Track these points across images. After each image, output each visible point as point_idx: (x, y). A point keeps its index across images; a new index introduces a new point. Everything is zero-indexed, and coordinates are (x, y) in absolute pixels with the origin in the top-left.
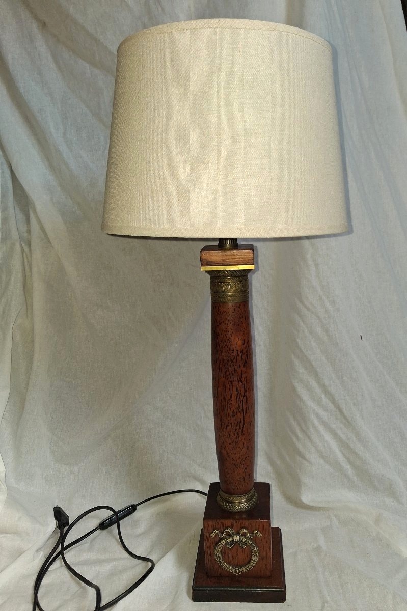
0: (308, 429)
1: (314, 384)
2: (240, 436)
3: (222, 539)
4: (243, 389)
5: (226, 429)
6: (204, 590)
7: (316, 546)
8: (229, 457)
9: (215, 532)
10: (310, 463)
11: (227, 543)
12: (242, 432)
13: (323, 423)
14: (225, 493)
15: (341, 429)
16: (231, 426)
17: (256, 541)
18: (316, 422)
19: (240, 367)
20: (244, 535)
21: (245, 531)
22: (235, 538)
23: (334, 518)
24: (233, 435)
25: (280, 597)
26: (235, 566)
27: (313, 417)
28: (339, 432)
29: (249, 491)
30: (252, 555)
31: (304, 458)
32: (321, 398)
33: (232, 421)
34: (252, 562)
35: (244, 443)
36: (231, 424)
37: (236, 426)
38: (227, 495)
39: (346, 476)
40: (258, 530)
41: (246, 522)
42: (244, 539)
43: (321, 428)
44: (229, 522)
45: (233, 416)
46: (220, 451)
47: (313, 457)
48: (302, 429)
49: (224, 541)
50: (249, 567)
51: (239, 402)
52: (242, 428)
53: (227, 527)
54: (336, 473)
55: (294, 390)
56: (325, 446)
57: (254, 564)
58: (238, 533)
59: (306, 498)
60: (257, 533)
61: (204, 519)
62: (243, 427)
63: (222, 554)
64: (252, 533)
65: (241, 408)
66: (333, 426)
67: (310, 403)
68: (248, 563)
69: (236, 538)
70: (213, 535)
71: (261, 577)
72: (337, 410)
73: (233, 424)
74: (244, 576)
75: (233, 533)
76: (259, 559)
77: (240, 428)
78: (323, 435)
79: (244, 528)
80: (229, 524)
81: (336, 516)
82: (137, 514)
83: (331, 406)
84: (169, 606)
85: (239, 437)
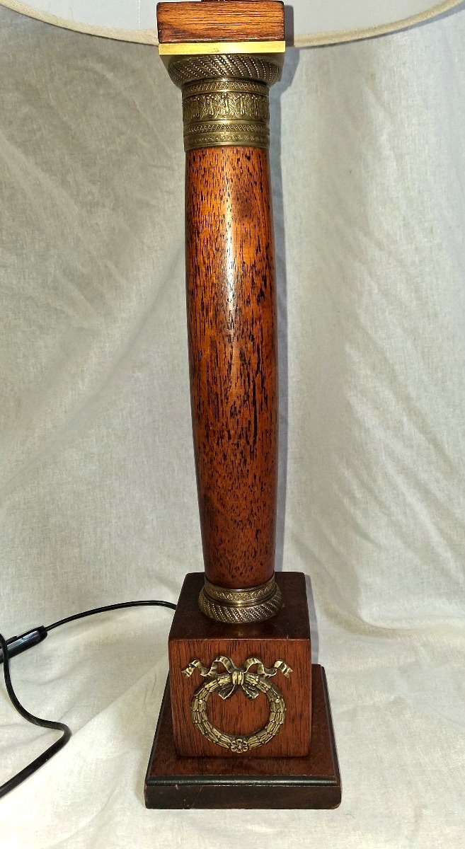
0: (375, 481)
1: (387, 394)
2: (248, 460)
3: (208, 680)
4: (256, 355)
5: (218, 444)
6: (169, 785)
7: (392, 697)
8: (223, 505)
9: (193, 666)
10: (378, 546)
11: (219, 689)
12: (252, 453)
13: (406, 471)
14: (214, 584)
15: (437, 481)
16: (230, 437)
17: (278, 683)
18: (391, 469)
19: (249, 302)
20: (254, 671)
21: (257, 661)
22: (234, 678)
23: (422, 649)
24: (233, 458)
25: (328, 797)
26: (236, 734)
27: (383, 457)
28: (433, 487)
29: (265, 583)
30: (270, 712)
31: (365, 536)
32: (401, 422)
33: (230, 426)
34: (270, 727)
35: (255, 477)
36: (229, 432)
37: (240, 438)
38: (218, 588)
39: (445, 573)
40: (284, 661)
41: (258, 642)
42: (254, 680)
43: (400, 480)
44: (222, 643)
45: (232, 414)
46: (205, 495)
47: (382, 534)
48: (362, 484)
49: (211, 684)
50: (265, 736)
51: (247, 384)
52: (251, 443)
53: (219, 656)
54: (425, 567)
55: (348, 408)
56: (405, 513)
57: (276, 730)
58: (242, 667)
59: (369, 613)
60: (282, 666)
61: (171, 638)
62: (255, 442)
63: (207, 712)
64: (271, 667)
65: (251, 399)
66: (424, 476)
67: (379, 434)
68: (263, 728)
69: (237, 677)
70: (189, 672)
71: (288, 758)
72: (431, 446)
73: (232, 432)
74: (255, 754)
75: (230, 667)
76: (285, 720)
77: (248, 442)
78: (403, 494)
79: (253, 656)
80: (223, 648)
81: (425, 645)
82: (46, 645)
83: (420, 438)
84: (96, 817)
85: (245, 461)
